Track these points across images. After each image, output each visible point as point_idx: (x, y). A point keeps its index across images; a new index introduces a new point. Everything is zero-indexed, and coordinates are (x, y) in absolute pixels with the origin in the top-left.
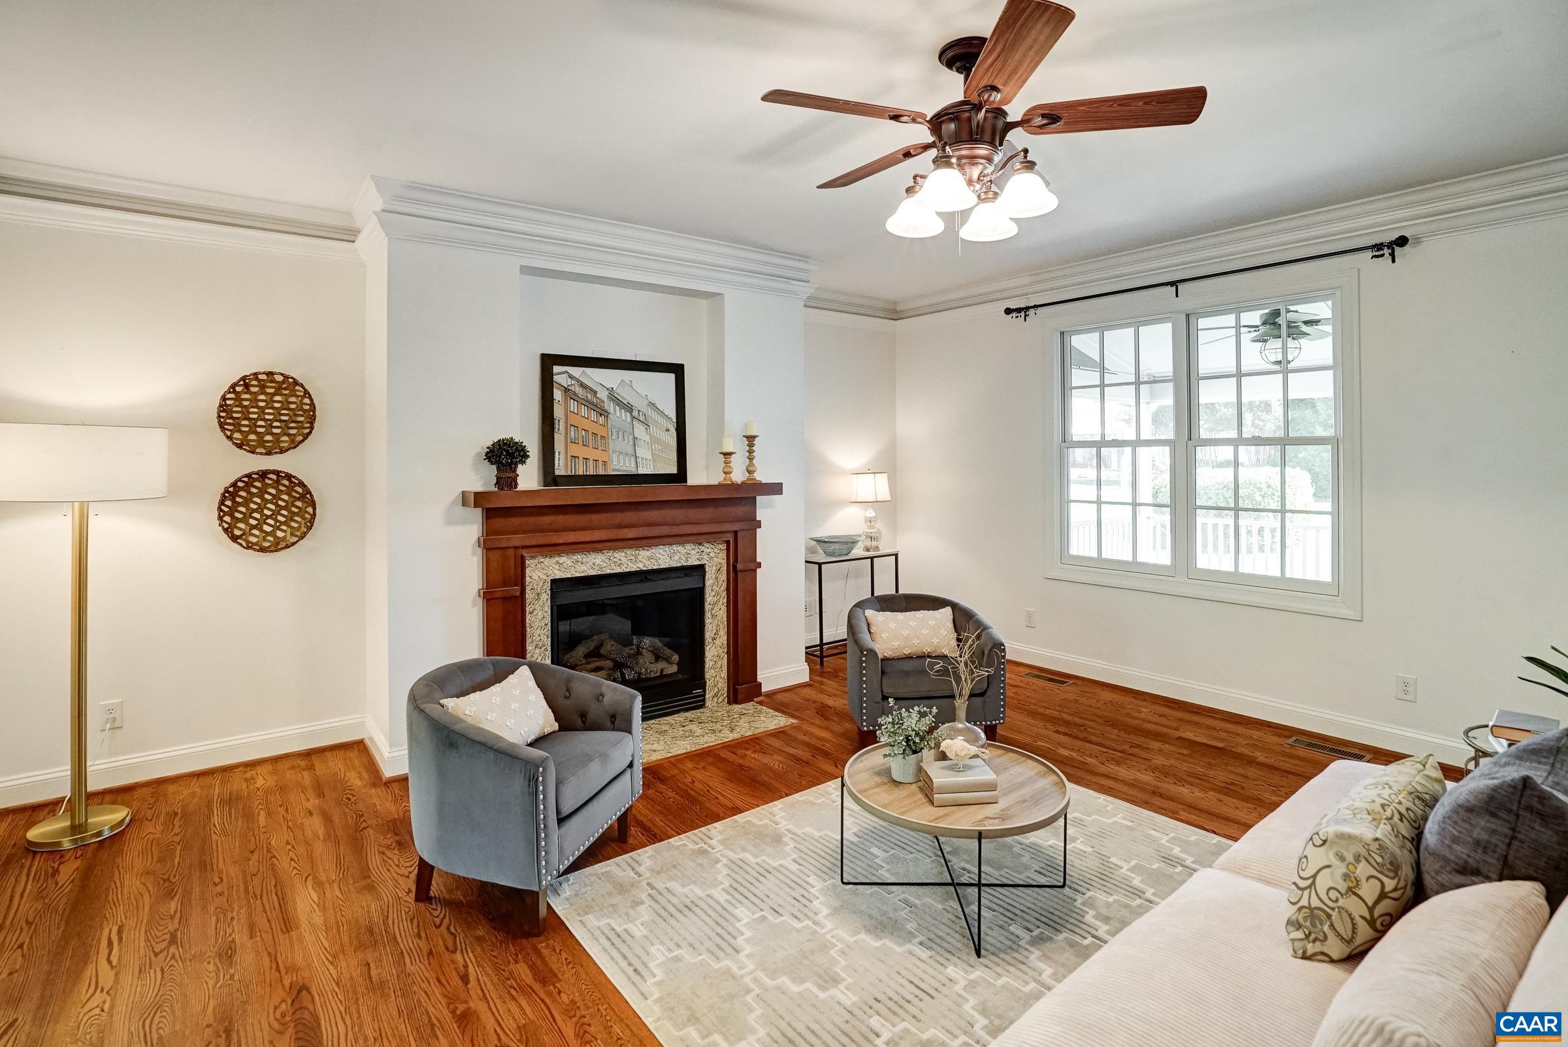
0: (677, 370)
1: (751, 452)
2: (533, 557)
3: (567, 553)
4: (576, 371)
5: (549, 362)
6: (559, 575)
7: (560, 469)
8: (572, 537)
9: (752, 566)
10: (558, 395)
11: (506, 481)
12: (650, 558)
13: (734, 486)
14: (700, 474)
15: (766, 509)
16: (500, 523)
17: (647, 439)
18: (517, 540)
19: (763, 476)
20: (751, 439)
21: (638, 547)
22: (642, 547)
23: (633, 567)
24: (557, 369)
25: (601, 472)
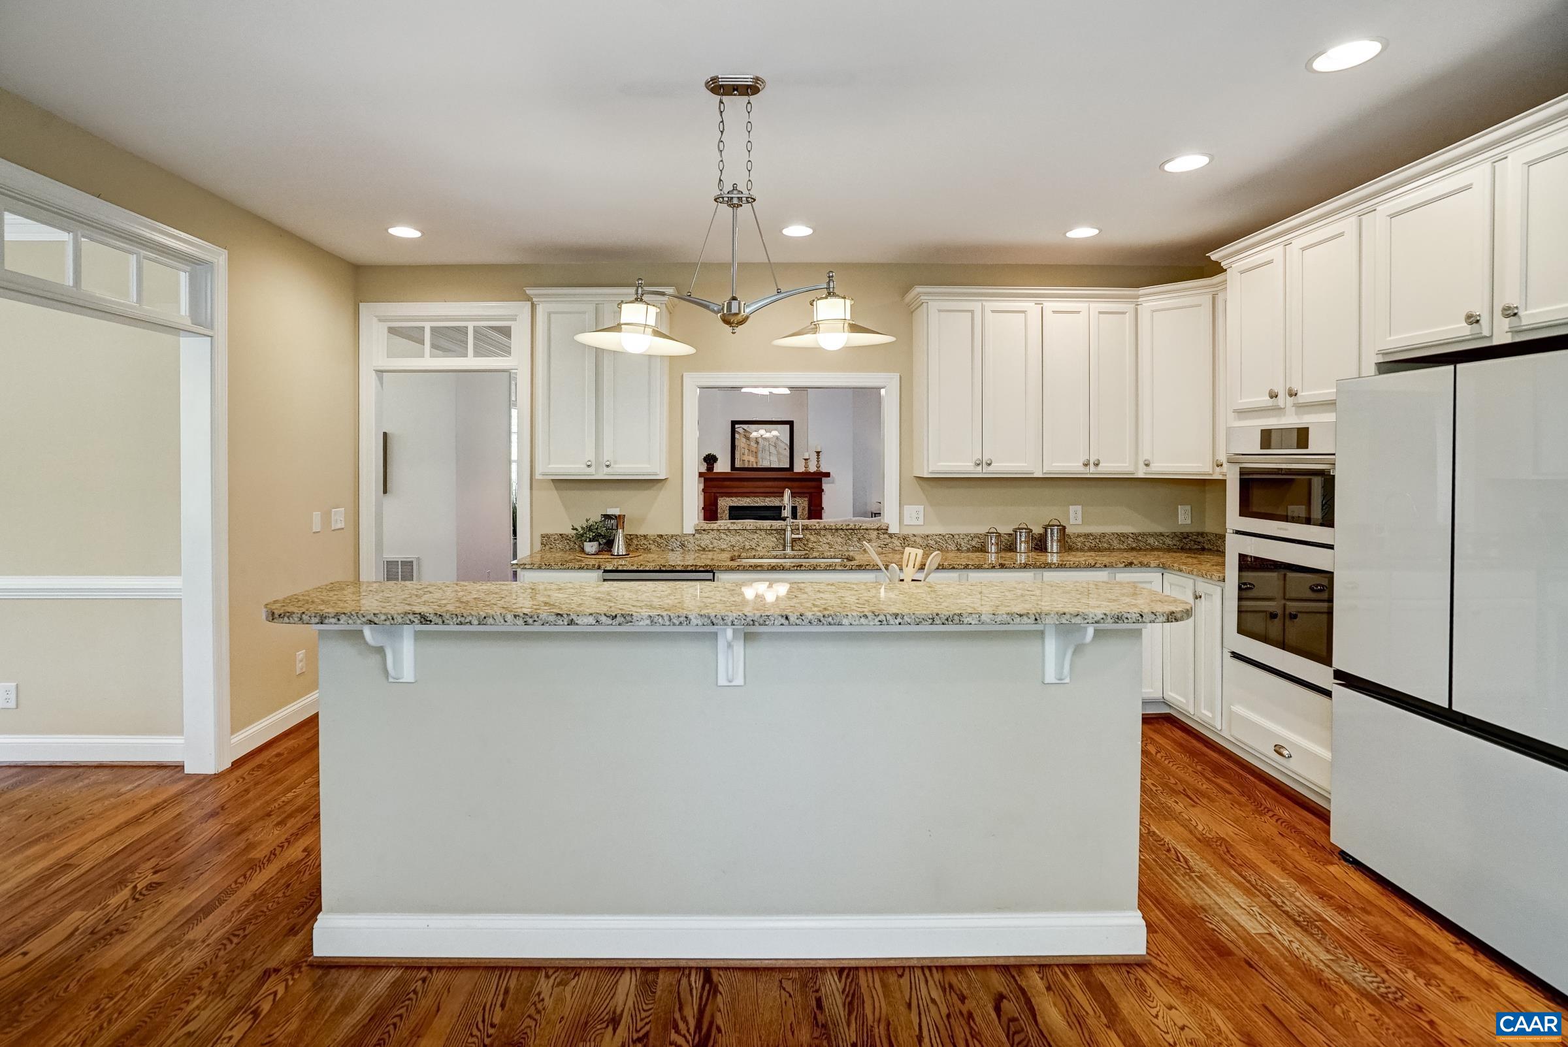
0: (791, 424)
1: (818, 458)
2: (722, 497)
3: (737, 496)
4: (745, 426)
5: (734, 423)
6: (732, 504)
7: (738, 465)
8: (735, 490)
9: (819, 508)
10: (737, 436)
11: (710, 468)
12: (770, 501)
13: (810, 473)
14: (799, 468)
15: (826, 486)
16: (709, 483)
17: (775, 452)
18: (714, 490)
19: (824, 469)
20: (818, 453)
21: (765, 497)
22: (767, 497)
23: (763, 504)
24: (737, 426)
25: (755, 466)
